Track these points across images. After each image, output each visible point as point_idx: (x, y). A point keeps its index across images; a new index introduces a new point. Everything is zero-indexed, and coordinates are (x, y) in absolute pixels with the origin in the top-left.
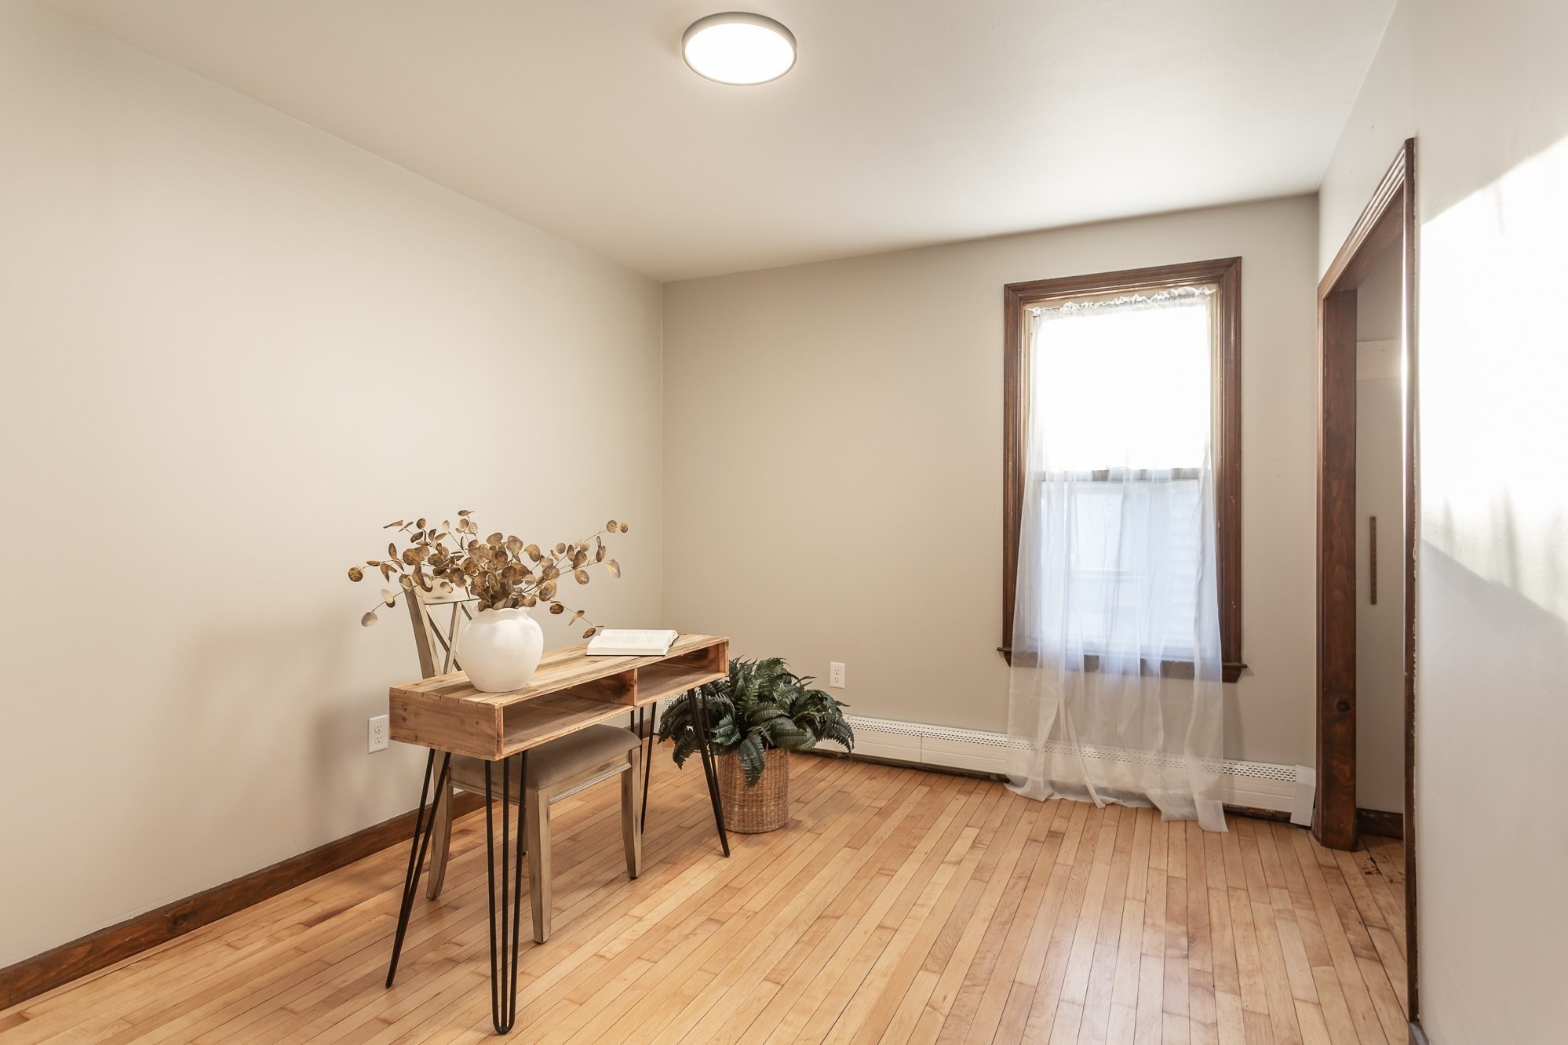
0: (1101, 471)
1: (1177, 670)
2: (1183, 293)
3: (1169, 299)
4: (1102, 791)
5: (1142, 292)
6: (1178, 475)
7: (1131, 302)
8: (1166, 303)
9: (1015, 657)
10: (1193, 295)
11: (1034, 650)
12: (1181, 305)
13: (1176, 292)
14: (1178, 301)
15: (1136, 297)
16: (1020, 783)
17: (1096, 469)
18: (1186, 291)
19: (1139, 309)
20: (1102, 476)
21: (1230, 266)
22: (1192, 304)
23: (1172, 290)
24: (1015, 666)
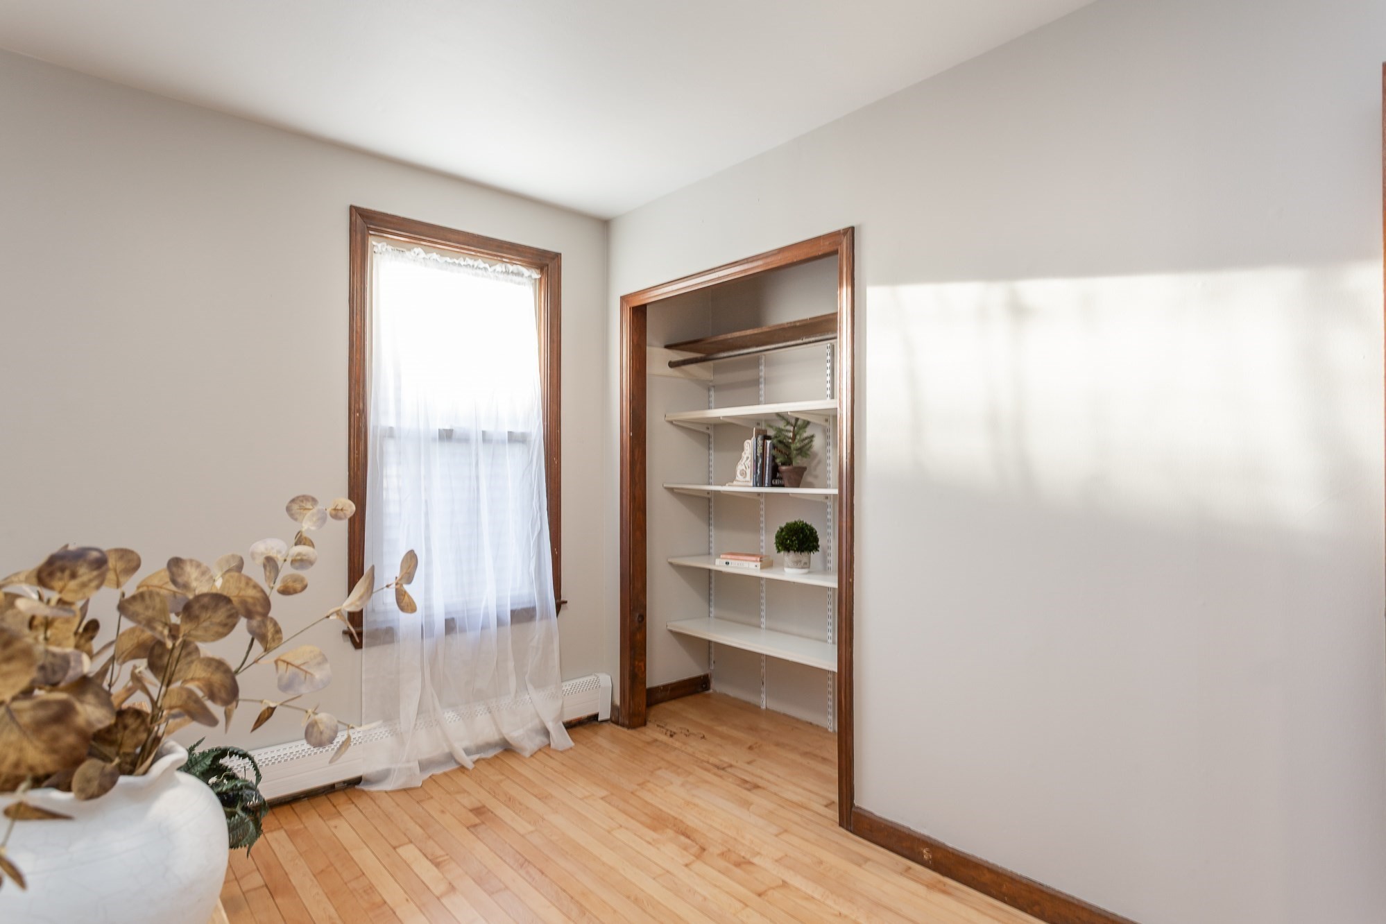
0: (447, 430)
1: (522, 616)
2: (515, 271)
3: (504, 273)
4: (468, 752)
5: (486, 260)
6: (513, 438)
7: (473, 266)
8: (501, 276)
9: (367, 637)
10: (523, 275)
11: (388, 625)
12: (511, 281)
13: (511, 268)
14: (510, 277)
15: (480, 263)
16: (383, 776)
17: (441, 428)
18: (518, 269)
19: (477, 275)
20: (447, 436)
21: (553, 259)
22: (519, 283)
23: (509, 265)
24: (366, 647)
